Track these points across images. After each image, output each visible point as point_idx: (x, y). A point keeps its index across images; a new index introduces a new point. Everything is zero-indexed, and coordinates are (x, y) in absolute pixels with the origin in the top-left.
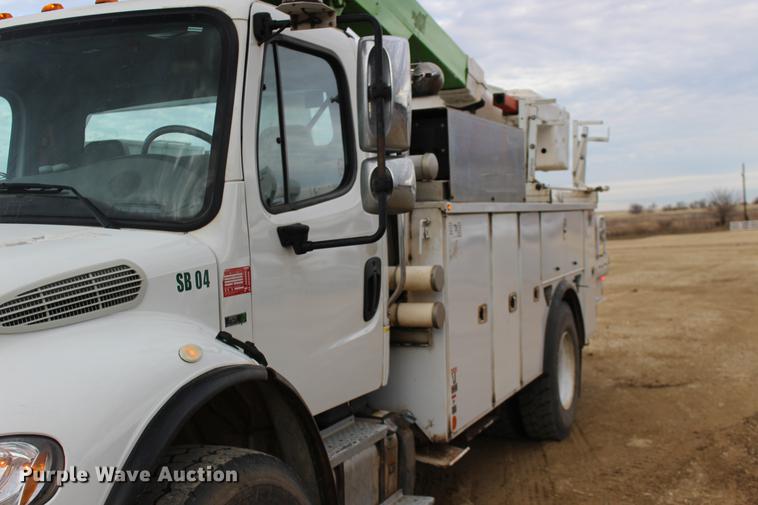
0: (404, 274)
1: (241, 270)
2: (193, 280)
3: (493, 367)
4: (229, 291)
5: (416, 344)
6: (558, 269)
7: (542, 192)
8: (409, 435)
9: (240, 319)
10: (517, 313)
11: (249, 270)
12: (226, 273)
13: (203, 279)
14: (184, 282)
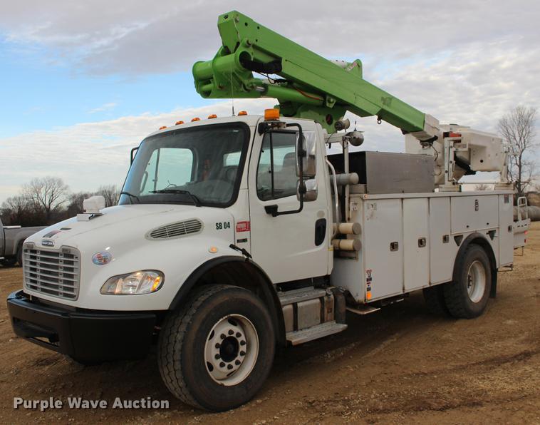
0: (338, 226)
1: (245, 222)
2: (223, 225)
3: (403, 273)
4: (239, 230)
5: (351, 258)
6: (468, 227)
7: (456, 186)
8: (341, 298)
9: (245, 240)
10: (426, 247)
11: (249, 222)
12: (238, 223)
13: (227, 225)
14: (219, 226)
